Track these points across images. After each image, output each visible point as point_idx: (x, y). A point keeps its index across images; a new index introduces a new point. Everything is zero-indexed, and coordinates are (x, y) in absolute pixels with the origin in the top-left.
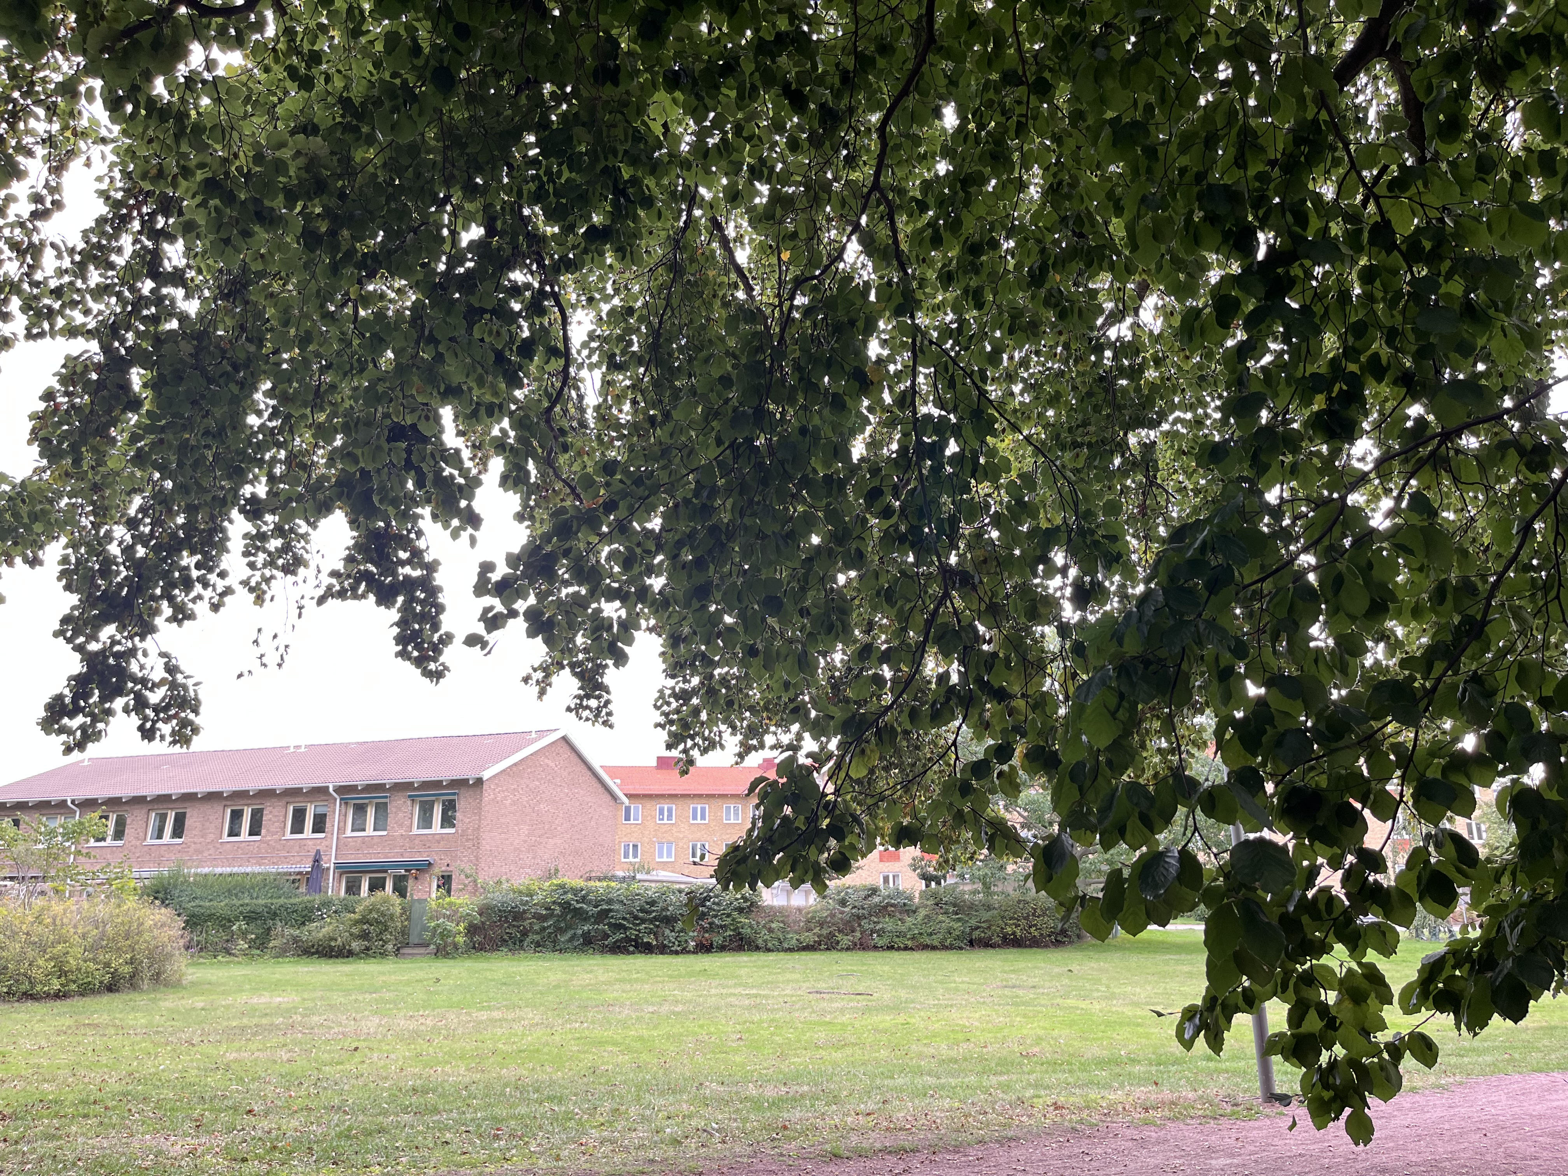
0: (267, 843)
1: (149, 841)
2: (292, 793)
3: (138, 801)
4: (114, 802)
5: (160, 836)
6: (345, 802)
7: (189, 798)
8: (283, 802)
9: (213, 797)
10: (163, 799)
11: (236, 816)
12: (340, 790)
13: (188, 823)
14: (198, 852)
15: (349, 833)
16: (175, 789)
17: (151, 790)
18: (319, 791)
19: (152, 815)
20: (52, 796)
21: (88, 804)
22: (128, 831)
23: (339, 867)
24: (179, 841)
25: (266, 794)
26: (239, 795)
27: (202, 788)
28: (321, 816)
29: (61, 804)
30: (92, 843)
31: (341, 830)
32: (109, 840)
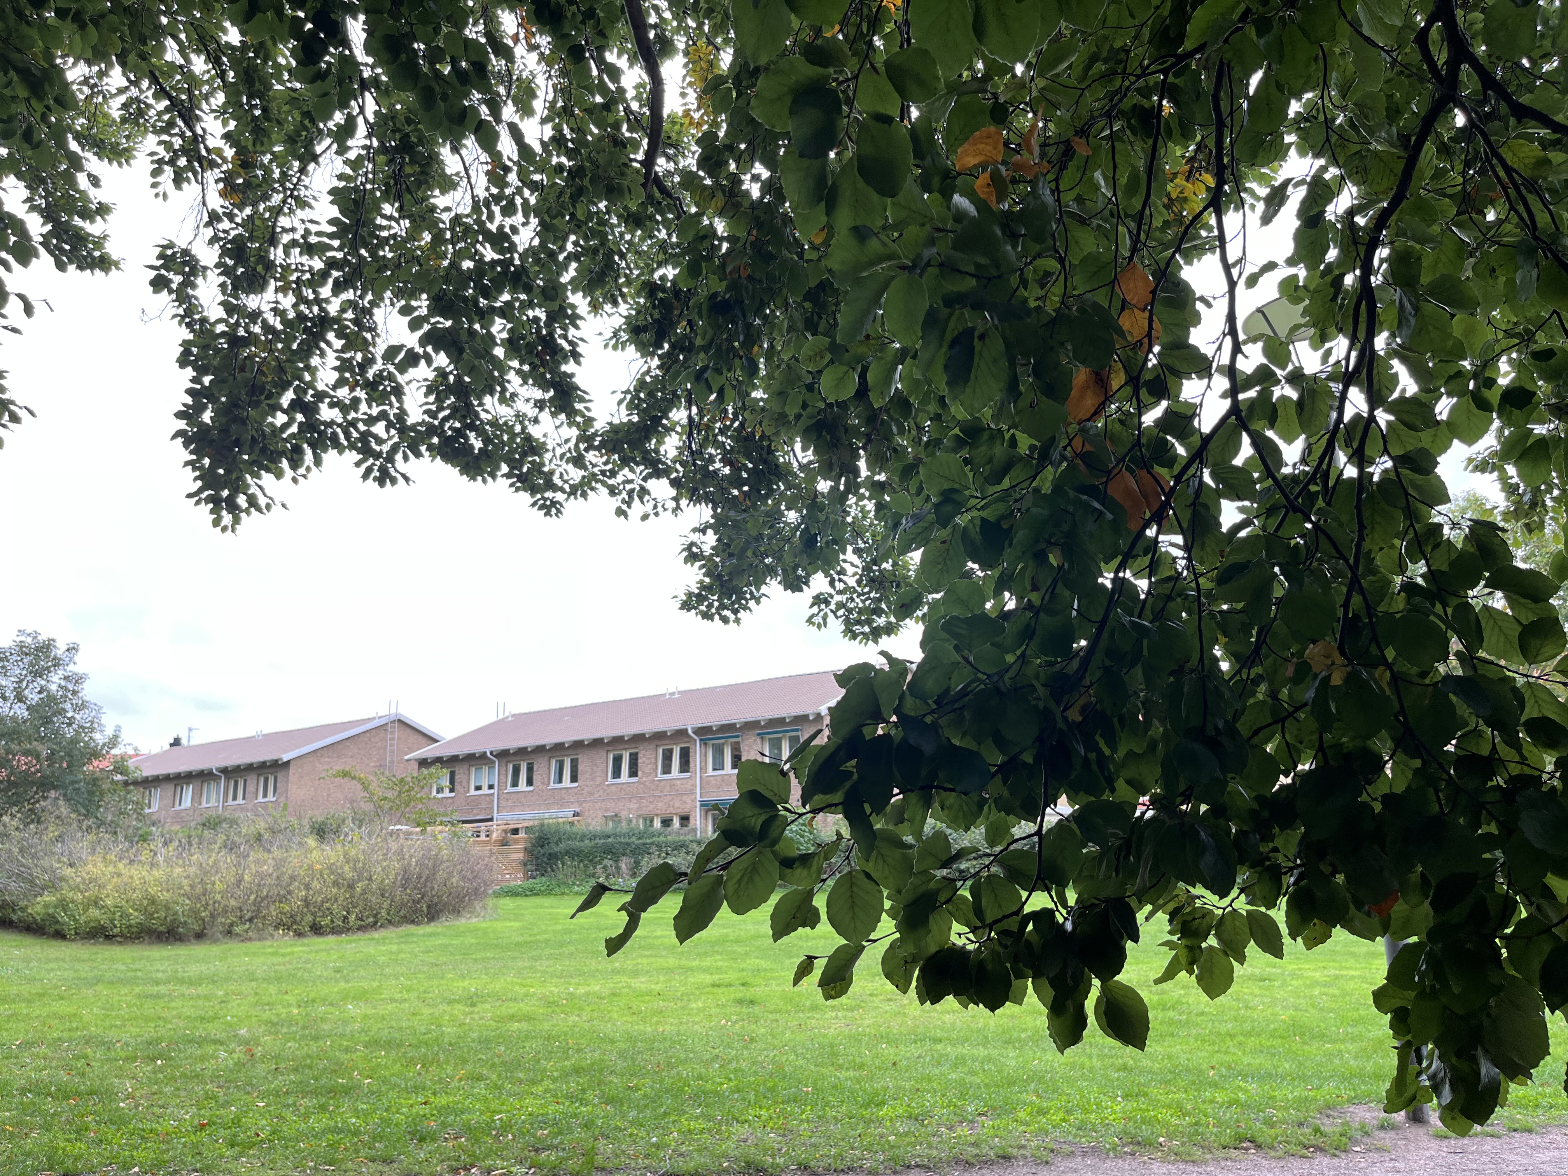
0: (643, 783)
1: (552, 785)
2: (659, 736)
3: (540, 749)
4: (522, 752)
5: (560, 781)
6: (704, 742)
7: (578, 745)
8: (652, 746)
9: (597, 743)
10: (559, 747)
11: (618, 761)
12: (699, 731)
13: (581, 768)
14: (591, 793)
15: (710, 772)
16: (567, 738)
18: (681, 733)
19: (553, 762)
20: (476, 749)
21: (503, 755)
22: (536, 777)
23: (703, 804)
24: (575, 785)
25: (638, 739)
26: (617, 741)
27: (587, 735)
28: (685, 756)
29: (483, 756)
30: (510, 789)
31: (703, 769)
32: (522, 786)
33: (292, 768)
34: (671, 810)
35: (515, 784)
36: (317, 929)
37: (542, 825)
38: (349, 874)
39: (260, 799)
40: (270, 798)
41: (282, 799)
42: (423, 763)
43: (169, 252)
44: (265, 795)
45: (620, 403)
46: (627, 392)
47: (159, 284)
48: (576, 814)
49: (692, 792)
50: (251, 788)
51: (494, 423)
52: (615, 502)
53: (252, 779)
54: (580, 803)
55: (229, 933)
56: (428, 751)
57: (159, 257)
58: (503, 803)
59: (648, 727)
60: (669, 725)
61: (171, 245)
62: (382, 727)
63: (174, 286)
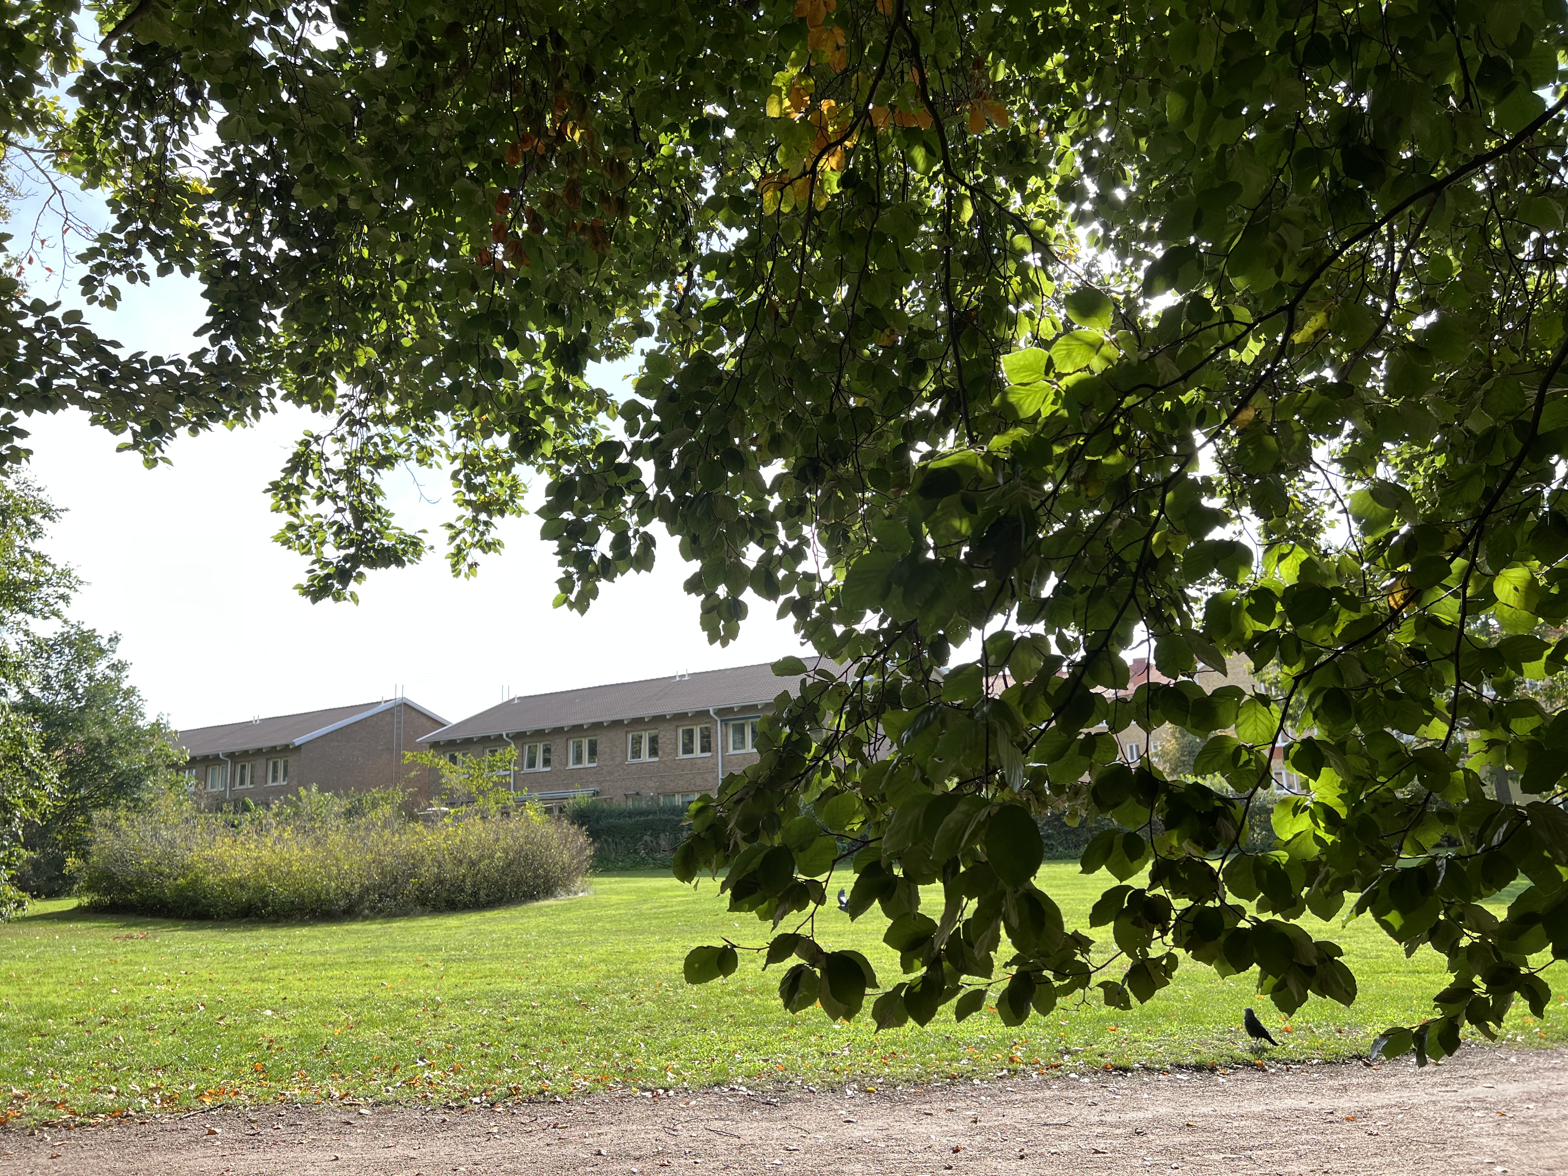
0: (664, 763)
1: (571, 766)
2: (680, 717)
3: (558, 731)
4: (539, 734)
5: (579, 761)
6: (725, 722)
7: (597, 726)
8: (673, 727)
9: (617, 724)
10: (577, 729)
11: (637, 741)
12: (720, 712)
13: (599, 748)
14: (610, 773)
15: (731, 751)
16: (586, 719)
17: (568, 722)
18: (702, 714)
19: (571, 743)
20: (493, 732)
21: (519, 737)
22: (554, 758)
24: (594, 765)
25: (658, 720)
26: (637, 722)
27: (606, 718)
28: (707, 736)
29: (498, 738)
30: (526, 770)
31: (725, 748)
32: (540, 767)
33: (305, 753)
34: (692, 788)
35: (531, 765)
39: (270, 783)
40: (281, 782)
41: (294, 783)
42: (435, 745)
44: (275, 779)
48: (596, 794)
49: (714, 769)
50: (259, 772)
53: (260, 763)
54: (600, 783)
56: (435, 735)
58: (519, 784)
59: (668, 708)
60: (690, 706)
62: (389, 712)
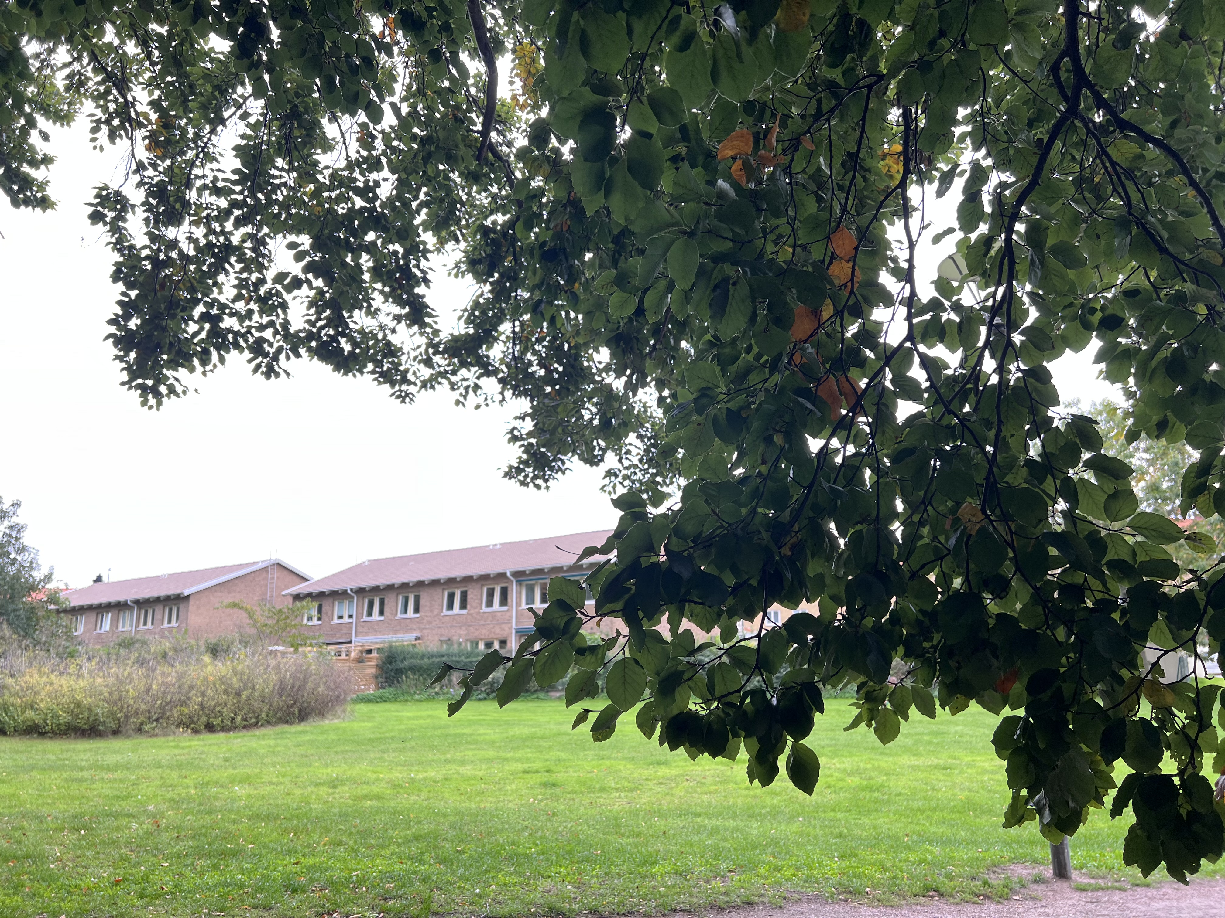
0: (471, 615)
1: (399, 616)
2: (484, 578)
3: (390, 588)
4: (376, 589)
5: (405, 611)
6: (519, 583)
7: (420, 584)
9: (435, 583)
10: (405, 586)
11: (451, 597)
12: (516, 574)
13: (422, 602)
14: (430, 622)
15: (523, 605)
16: (412, 578)
17: (397, 580)
18: (502, 576)
19: (400, 598)
20: (339, 587)
21: (361, 591)
22: (386, 609)
23: (518, 631)
24: (417, 615)
25: (468, 580)
26: (451, 581)
27: (427, 577)
28: (505, 593)
29: (345, 592)
30: (365, 618)
31: (519, 604)
32: (376, 616)
33: (192, 601)
34: (492, 635)
35: (370, 614)
36: (210, 728)
37: (391, 647)
38: (236, 683)
39: (166, 625)
40: (174, 624)
41: (184, 625)
42: (297, 597)
43: (104, 193)
44: (170, 621)
45: (460, 318)
46: (465, 310)
47: (96, 217)
48: (418, 638)
49: (509, 621)
50: (158, 616)
51: (362, 332)
52: (456, 395)
53: (159, 609)
54: (421, 630)
55: (139, 730)
56: (300, 588)
57: (97, 196)
58: (360, 629)
59: (475, 571)
60: (492, 569)
61: (106, 188)
62: (265, 569)
63: (108, 220)
